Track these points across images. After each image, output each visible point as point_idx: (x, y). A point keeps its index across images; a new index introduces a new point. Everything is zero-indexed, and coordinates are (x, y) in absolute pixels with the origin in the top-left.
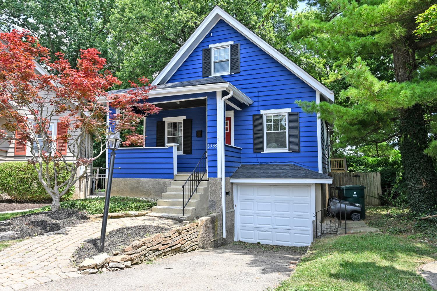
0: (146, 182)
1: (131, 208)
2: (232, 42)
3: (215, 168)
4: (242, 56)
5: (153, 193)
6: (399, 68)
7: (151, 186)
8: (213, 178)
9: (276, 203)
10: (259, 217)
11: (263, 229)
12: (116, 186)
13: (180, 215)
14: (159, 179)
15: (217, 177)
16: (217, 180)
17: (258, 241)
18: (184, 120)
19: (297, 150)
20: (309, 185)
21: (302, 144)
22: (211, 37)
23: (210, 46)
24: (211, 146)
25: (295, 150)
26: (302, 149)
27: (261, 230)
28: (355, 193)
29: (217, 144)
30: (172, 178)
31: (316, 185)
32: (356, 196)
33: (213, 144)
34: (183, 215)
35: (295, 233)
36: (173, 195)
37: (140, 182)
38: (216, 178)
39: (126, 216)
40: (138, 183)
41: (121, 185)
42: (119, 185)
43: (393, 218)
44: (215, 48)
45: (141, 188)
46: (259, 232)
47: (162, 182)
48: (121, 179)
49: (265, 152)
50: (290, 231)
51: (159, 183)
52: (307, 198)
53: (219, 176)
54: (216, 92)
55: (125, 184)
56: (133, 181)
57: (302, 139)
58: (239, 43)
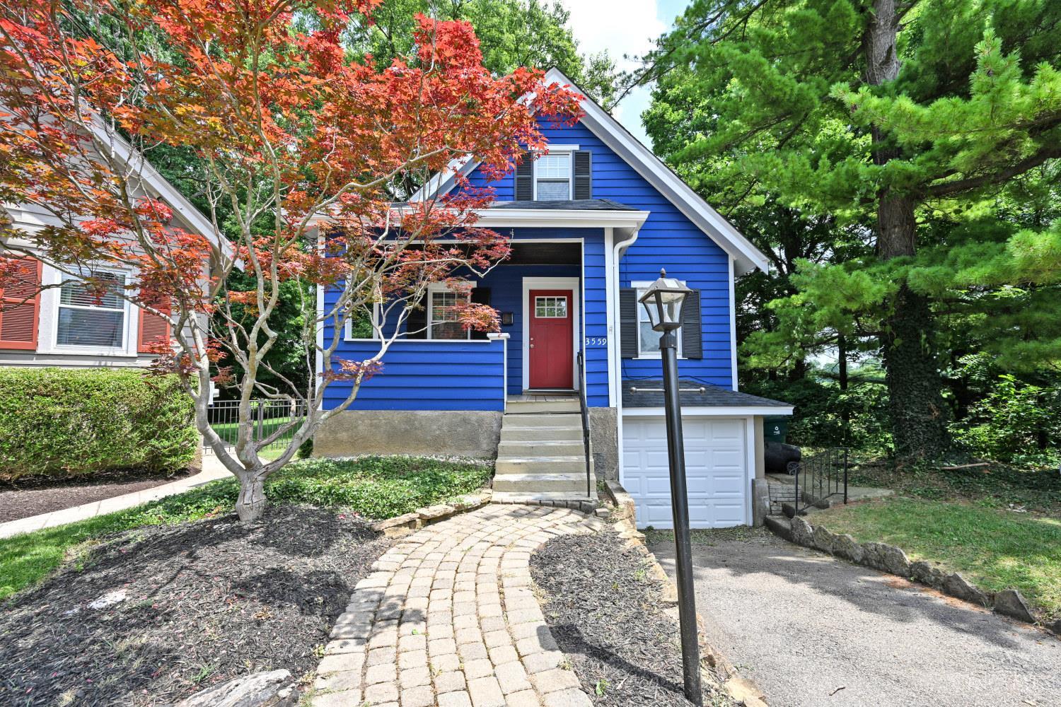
0: (432, 420)
2: (576, 147)
3: (604, 388)
4: (597, 176)
5: (449, 442)
6: (895, 227)
7: (445, 429)
8: (599, 409)
10: (649, 479)
11: (657, 501)
12: (347, 430)
13: (582, 496)
14: (467, 412)
15: (608, 405)
16: (609, 411)
17: (649, 524)
18: (473, 290)
19: (696, 356)
20: (743, 419)
21: (705, 346)
23: (531, 148)
24: (591, 342)
25: (693, 356)
26: (705, 354)
27: (654, 503)
28: (777, 428)
29: (606, 337)
30: (501, 409)
31: (756, 417)
32: (778, 433)
33: (597, 337)
34: (589, 496)
35: (716, 505)
36: (526, 448)
37: (416, 420)
38: (606, 408)
40: (408, 421)
41: (360, 428)
42: (356, 427)
43: (856, 468)
44: (542, 154)
45: (419, 432)
46: (650, 507)
47: (474, 418)
48: (361, 412)
49: (640, 357)
50: (707, 502)
51: (466, 421)
52: (740, 441)
53: (612, 404)
54: (603, 229)
55: (371, 425)
56: (396, 417)
57: (705, 337)
58: (590, 151)
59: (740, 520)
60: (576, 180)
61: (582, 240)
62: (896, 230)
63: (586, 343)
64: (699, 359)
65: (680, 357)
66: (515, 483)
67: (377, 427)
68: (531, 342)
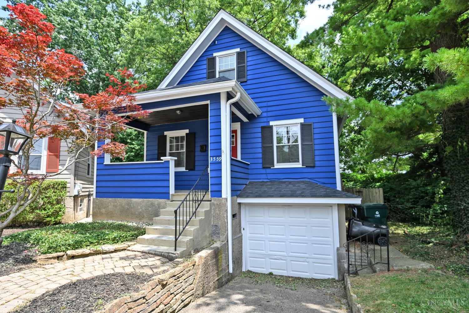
0: (138, 204)
1: (106, 241)
2: (238, 50)
3: (219, 186)
4: (249, 64)
7: (143, 208)
8: (217, 198)
9: (291, 226)
10: (270, 242)
11: (276, 257)
12: (105, 208)
14: (153, 200)
15: (221, 196)
16: (221, 200)
17: (270, 271)
18: (187, 134)
19: (312, 165)
20: (331, 206)
21: (317, 158)
22: (216, 45)
23: (215, 55)
24: (213, 159)
25: (309, 165)
26: (317, 164)
27: (274, 258)
28: (377, 213)
29: (221, 156)
30: (168, 198)
31: (339, 205)
32: (379, 216)
33: (216, 156)
34: (176, 250)
35: (314, 263)
37: (131, 203)
38: (220, 198)
39: (97, 253)
40: (129, 204)
41: (110, 207)
42: (108, 206)
44: (220, 57)
45: (132, 210)
46: (271, 260)
47: (156, 203)
48: (110, 199)
49: (276, 167)
50: (308, 260)
51: (152, 204)
52: (329, 220)
53: (224, 196)
54: (220, 93)
55: (114, 206)
56: (122, 201)
57: (317, 153)
58: (245, 50)
59: (330, 275)
60: (238, 67)
61: (208, 102)
63: (210, 160)
65: (300, 166)
67: (116, 206)
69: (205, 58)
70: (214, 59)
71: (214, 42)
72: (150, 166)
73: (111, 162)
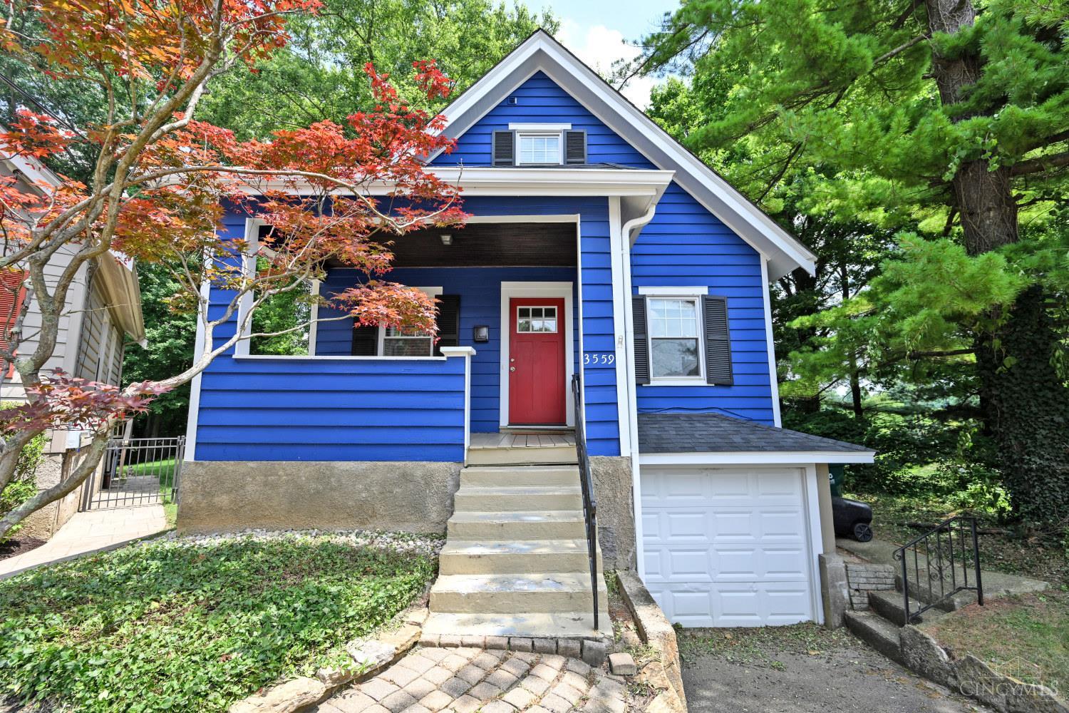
0: (357, 476)
2: (568, 127)
3: (612, 427)
4: (594, 159)
5: (381, 509)
6: (989, 210)
7: (375, 489)
8: (606, 458)
9: (719, 513)
10: (674, 553)
11: (686, 586)
12: (229, 492)
13: (588, 628)
14: (409, 464)
15: (619, 454)
16: (620, 463)
17: (675, 620)
18: (437, 297)
19: (726, 381)
20: (802, 468)
21: (736, 368)
22: (515, 106)
23: (512, 126)
24: (592, 359)
25: (721, 382)
26: (737, 380)
27: (682, 589)
29: (614, 352)
30: (459, 459)
31: (818, 466)
32: (833, 482)
33: (600, 352)
34: (596, 627)
35: (768, 591)
36: (492, 526)
37: (332, 475)
38: (615, 458)
40: (321, 477)
41: (249, 488)
42: (242, 487)
44: (526, 134)
45: (336, 494)
46: (676, 595)
47: (419, 473)
48: (252, 464)
49: (653, 383)
50: (755, 586)
51: (406, 478)
52: (797, 498)
53: (625, 452)
54: (607, 198)
55: (266, 484)
56: (302, 471)
57: (735, 357)
58: (585, 131)
59: (803, 614)
61: (576, 218)
62: (992, 214)
63: (585, 361)
64: (729, 386)
65: (704, 383)
66: (469, 596)
67: (273, 486)
68: (511, 364)
69: (487, 130)
70: (510, 135)
71: (510, 99)
72: (401, 370)
73: (251, 353)
